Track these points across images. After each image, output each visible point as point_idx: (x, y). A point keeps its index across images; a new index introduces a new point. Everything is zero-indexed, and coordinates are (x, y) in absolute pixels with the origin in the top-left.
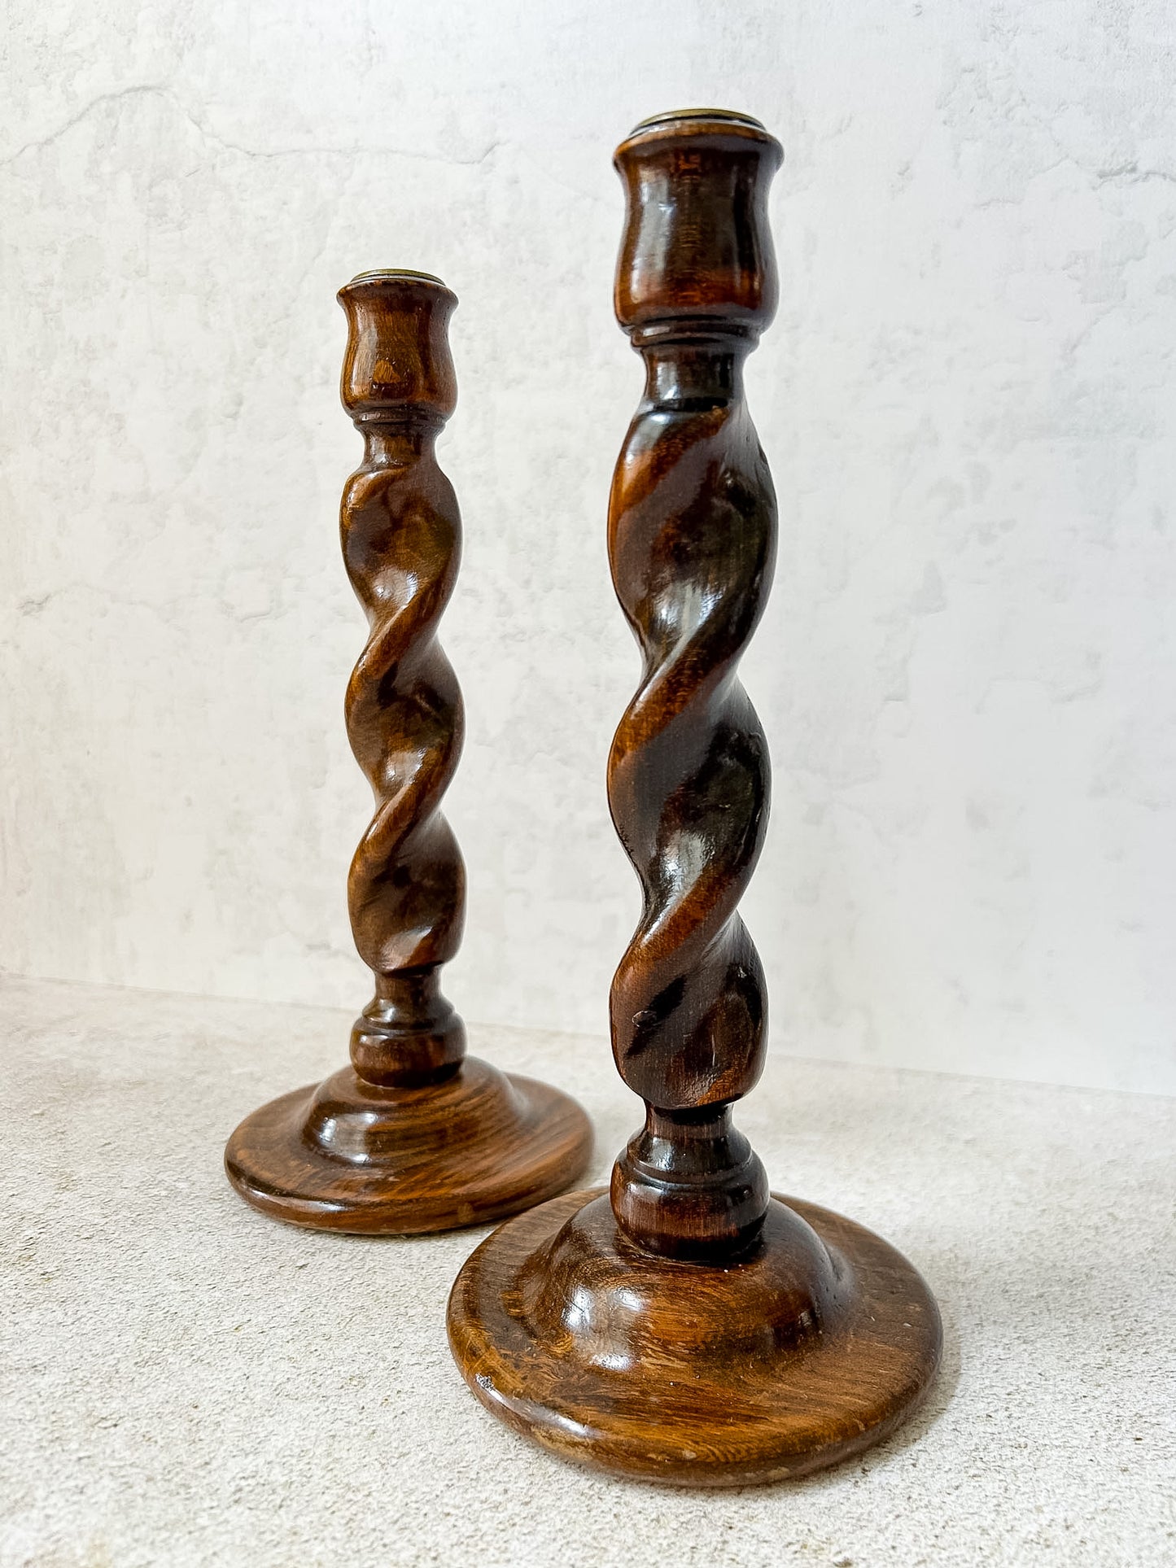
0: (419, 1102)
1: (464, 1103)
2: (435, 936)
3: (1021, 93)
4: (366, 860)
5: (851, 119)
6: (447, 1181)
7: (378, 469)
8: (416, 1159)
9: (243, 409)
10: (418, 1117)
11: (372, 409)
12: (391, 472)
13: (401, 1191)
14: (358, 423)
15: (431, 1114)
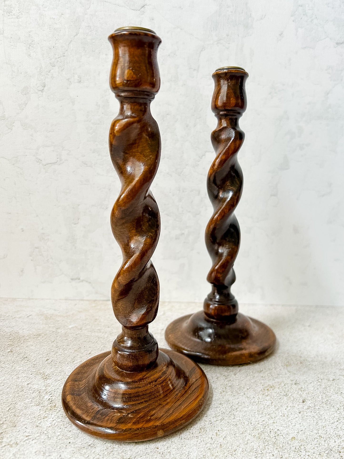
0: (141, 380)
1: (158, 380)
2: (147, 313)
3: (316, 15)
4: (119, 283)
5: (265, 16)
6: (152, 418)
7: (126, 118)
8: (139, 406)
9: (45, 88)
10: (140, 387)
11: (124, 91)
12: (131, 120)
13: (134, 423)
14: (118, 96)
15: (145, 386)
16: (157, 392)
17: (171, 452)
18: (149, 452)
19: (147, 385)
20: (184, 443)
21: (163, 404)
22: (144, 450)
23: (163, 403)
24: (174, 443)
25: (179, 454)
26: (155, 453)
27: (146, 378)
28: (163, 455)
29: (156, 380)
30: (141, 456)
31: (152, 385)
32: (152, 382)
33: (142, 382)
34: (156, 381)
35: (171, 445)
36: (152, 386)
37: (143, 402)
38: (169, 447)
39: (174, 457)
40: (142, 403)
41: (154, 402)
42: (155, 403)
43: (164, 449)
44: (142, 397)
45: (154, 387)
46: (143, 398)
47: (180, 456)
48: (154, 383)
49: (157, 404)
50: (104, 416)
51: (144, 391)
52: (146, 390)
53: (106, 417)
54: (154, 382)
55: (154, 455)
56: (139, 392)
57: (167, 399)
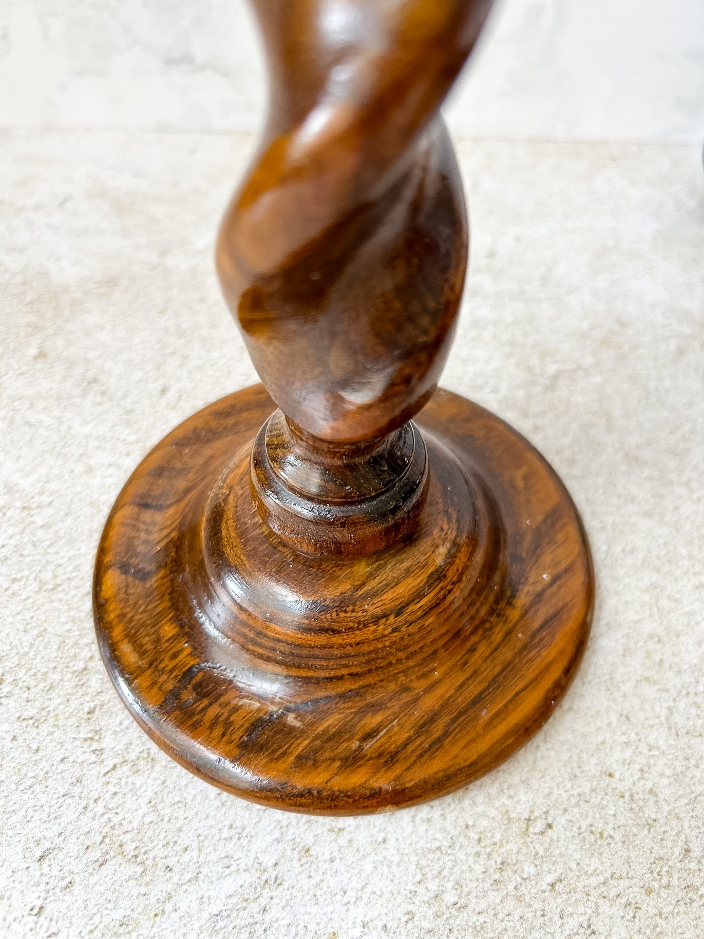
15: (358, 629)
16: (397, 650)
17: (658, 791)
18: (587, 790)
19: (365, 626)
20: (689, 752)
21: (414, 689)
22: (569, 785)
23: (416, 684)
24: (656, 753)
25: (686, 801)
26: (606, 794)
27: (364, 598)
28: (634, 806)
29: (402, 608)
30: (565, 810)
31: (382, 627)
32: (385, 616)
33: (345, 612)
34: (399, 612)
35: (652, 762)
36: (384, 629)
37: (344, 675)
38: (646, 769)
39: (670, 811)
40: (340, 678)
41: (382, 681)
42: (389, 681)
43: (631, 780)
44: (343, 662)
45: (390, 633)
46: (346, 666)
47: (692, 806)
48: (391, 619)
49: (392, 687)
50: (205, 702)
51: (351, 645)
52: (358, 644)
53: (211, 704)
54: (392, 616)
55: (605, 802)
56: (333, 648)
57: (434, 670)
